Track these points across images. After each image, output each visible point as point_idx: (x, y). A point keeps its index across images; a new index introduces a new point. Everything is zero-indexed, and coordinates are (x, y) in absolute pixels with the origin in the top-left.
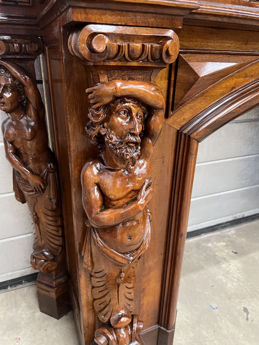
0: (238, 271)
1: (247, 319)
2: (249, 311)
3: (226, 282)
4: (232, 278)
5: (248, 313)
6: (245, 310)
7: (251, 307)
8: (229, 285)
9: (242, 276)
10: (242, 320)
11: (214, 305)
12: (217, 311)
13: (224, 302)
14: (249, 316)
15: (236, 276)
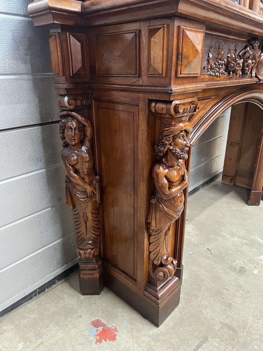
0: (194, 230)
1: (212, 254)
2: (210, 249)
3: (190, 239)
4: (192, 235)
5: (210, 251)
6: (208, 249)
7: (210, 247)
8: (193, 239)
9: (197, 232)
10: (209, 255)
11: (191, 253)
12: (193, 255)
13: (195, 249)
14: (212, 252)
15: (194, 233)
